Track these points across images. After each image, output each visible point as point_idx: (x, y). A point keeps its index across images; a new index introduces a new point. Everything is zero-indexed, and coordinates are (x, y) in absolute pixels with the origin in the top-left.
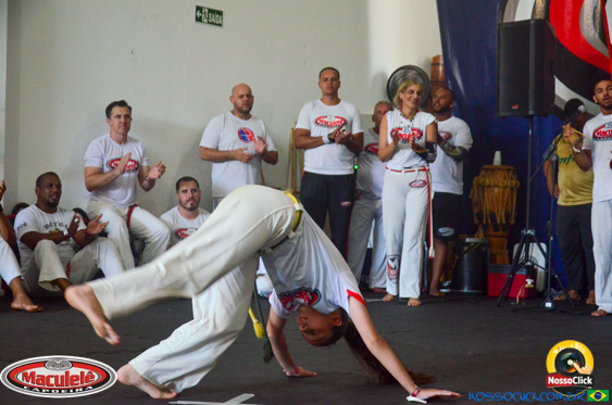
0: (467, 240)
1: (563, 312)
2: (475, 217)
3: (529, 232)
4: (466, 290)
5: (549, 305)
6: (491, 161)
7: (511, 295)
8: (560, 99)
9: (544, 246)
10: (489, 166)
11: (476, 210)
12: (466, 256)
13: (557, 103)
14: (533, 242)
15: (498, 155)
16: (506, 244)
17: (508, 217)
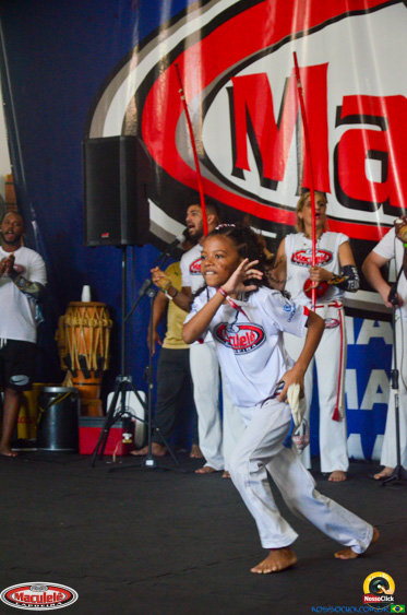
0: (54, 390)
1: (166, 470)
2: (62, 361)
3: (125, 379)
4: (53, 448)
5: (150, 463)
6: (79, 299)
7: (106, 452)
8: (156, 225)
9: (142, 394)
10: (77, 303)
11: (63, 354)
12: (53, 408)
13: (152, 230)
14: (130, 390)
15: (86, 291)
16: (99, 392)
17: (100, 361)
